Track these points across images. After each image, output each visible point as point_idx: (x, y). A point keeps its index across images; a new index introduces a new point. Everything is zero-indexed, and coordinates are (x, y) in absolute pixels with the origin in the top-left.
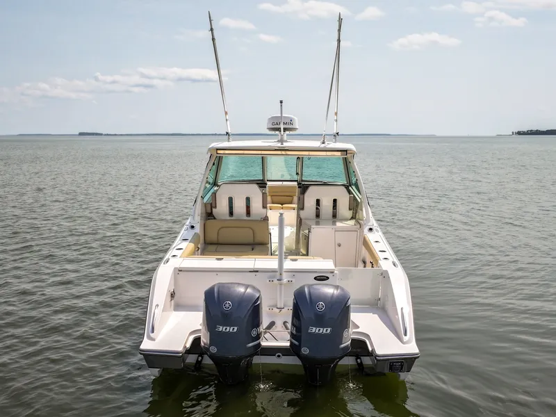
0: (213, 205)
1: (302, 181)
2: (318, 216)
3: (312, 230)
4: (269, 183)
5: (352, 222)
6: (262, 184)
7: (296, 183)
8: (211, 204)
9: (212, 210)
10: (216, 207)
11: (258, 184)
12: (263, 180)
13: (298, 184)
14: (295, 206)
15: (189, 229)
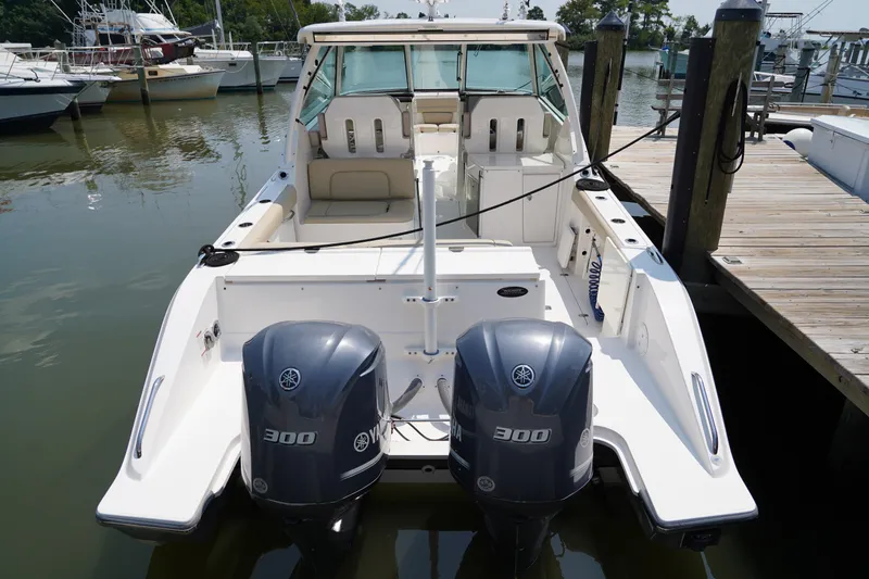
0: (322, 134)
1: (466, 90)
2: (493, 146)
3: (485, 174)
4: (417, 95)
5: (548, 157)
6: (405, 96)
7: (457, 94)
8: (319, 133)
9: (320, 143)
10: (326, 138)
11: (393, 96)
12: (408, 90)
13: (460, 95)
14: (456, 126)
15: (279, 179)
